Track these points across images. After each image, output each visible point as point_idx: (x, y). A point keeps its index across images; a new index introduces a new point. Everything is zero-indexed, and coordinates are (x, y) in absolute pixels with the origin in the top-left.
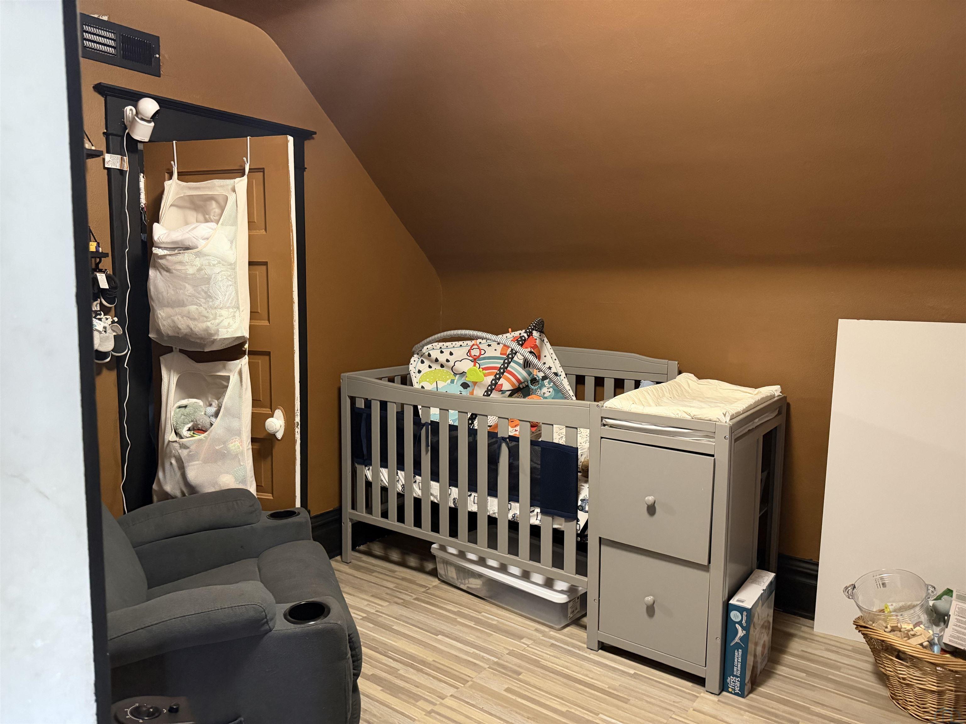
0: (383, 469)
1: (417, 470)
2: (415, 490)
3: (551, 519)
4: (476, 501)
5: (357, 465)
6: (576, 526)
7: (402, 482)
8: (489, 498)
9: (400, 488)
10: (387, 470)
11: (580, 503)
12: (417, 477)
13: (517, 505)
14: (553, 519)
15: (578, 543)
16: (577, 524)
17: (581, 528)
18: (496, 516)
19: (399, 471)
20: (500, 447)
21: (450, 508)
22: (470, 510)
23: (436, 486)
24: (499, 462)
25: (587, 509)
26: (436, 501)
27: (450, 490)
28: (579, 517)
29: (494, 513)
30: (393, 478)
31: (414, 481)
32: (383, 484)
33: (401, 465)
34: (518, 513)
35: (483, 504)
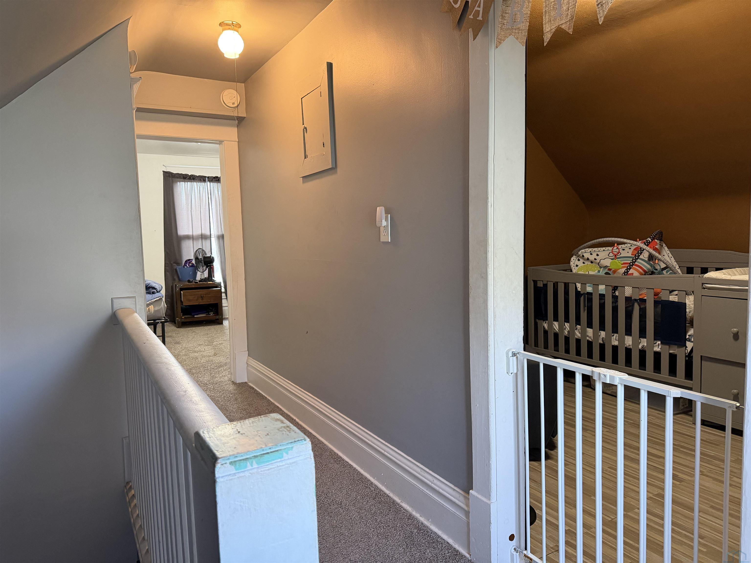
0: (555, 322)
1: (578, 321)
2: (577, 334)
3: (668, 347)
4: (617, 339)
5: (537, 320)
6: (685, 351)
7: (568, 330)
8: (626, 337)
9: (567, 333)
10: (557, 323)
11: (687, 337)
12: (578, 326)
13: (645, 340)
14: (669, 347)
15: (686, 361)
16: (686, 349)
17: (688, 352)
18: (631, 347)
19: (565, 323)
20: (633, 306)
21: (600, 344)
22: (613, 344)
23: (590, 331)
24: (633, 314)
25: (692, 340)
26: (590, 340)
27: (600, 333)
28: (687, 345)
29: (630, 346)
30: (561, 328)
31: (576, 328)
32: (555, 331)
33: (567, 319)
34: (646, 345)
35: (622, 341)
